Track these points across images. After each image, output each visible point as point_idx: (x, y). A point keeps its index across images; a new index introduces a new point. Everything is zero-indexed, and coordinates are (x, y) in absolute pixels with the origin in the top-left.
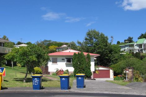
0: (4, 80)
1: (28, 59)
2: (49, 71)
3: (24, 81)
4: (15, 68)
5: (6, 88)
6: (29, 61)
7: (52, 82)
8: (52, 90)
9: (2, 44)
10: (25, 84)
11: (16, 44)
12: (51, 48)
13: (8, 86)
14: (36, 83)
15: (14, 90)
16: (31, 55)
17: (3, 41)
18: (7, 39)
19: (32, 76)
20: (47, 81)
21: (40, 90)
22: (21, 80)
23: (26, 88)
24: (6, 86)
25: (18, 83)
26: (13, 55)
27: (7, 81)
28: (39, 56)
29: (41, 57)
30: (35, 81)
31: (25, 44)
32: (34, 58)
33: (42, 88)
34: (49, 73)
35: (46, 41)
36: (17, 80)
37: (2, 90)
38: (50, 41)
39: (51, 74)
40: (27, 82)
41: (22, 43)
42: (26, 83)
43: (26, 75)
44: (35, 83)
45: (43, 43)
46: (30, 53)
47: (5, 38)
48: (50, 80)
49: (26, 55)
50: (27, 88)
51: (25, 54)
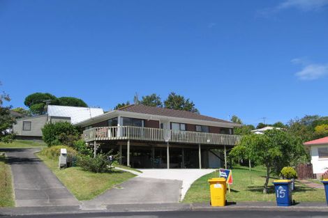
0: (231, 190)
1: (268, 155)
2: (314, 173)
3: (264, 191)
4: (255, 168)
5: (234, 203)
6: (269, 157)
7: (315, 193)
8: (310, 207)
9: (230, 130)
10: (266, 197)
11: (255, 127)
12: (319, 129)
13: (237, 199)
14: (282, 195)
15: (246, 207)
16: (272, 147)
17: (231, 125)
18: (239, 121)
19: (273, 183)
20: (305, 191)
21: (290, 207)
22: (260, 190)
23: (266, 203)
24: (234, 200)
25: (253, 194)
26: (242, 149)
27: (236, 191)
28: (285, 148)
29: (290, 150)
30: (279, 191)
31: (270, 126)
32: (276, 151)
33: (294, 203)
34: (314, 176)
35: (307, 117)
36: (253, 190)
37: (226, 207)
38: (315, 117)
39: (319, 178)
40: (268, 192)
41: (266, 126)
42: (267, 195)
43: (267, 181)
44: (280, 195)
45: (303, 121)
46: (269, 145)
47: (234, 119)
48: (312, 190)
49: (264, 149)
50: (269, 204)
51: (261, 146)
